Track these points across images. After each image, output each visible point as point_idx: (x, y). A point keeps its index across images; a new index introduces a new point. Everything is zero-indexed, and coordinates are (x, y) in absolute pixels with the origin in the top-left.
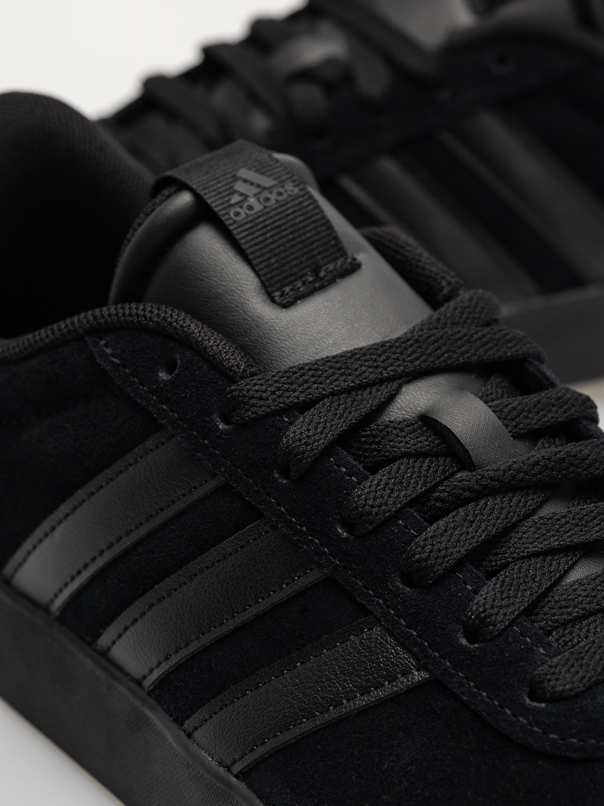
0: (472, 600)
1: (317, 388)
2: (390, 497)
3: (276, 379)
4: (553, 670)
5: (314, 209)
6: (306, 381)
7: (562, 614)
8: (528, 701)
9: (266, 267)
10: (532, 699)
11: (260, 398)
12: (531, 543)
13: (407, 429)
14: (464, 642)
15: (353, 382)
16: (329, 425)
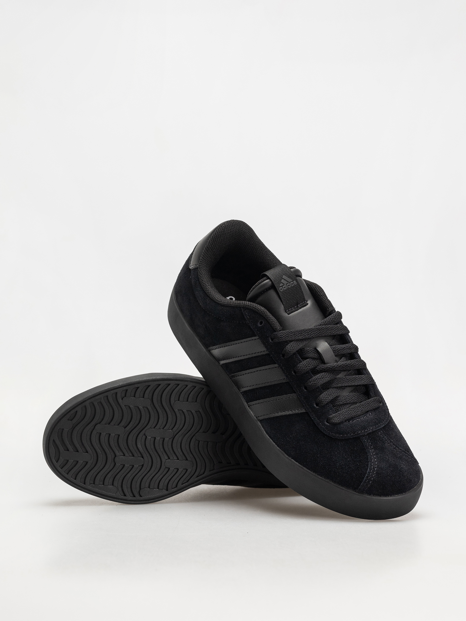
0: (319, 396)
1: (294, 338)
2: (306, 368)
3: (285, 333)
4: (333, 417)
5: (300, 289)
6: (292, 335)
7: (338, 403)
8: (326, 423)
9: (286, 303)
10: (327, 422)
11: (281, 337)
12: (335, 384)
13: (313, 352)
14: (315, 406)
15: (302, 338)
16: (295, 347)
